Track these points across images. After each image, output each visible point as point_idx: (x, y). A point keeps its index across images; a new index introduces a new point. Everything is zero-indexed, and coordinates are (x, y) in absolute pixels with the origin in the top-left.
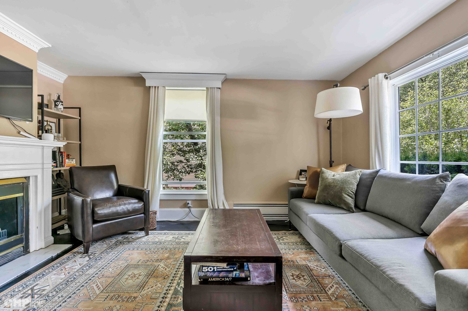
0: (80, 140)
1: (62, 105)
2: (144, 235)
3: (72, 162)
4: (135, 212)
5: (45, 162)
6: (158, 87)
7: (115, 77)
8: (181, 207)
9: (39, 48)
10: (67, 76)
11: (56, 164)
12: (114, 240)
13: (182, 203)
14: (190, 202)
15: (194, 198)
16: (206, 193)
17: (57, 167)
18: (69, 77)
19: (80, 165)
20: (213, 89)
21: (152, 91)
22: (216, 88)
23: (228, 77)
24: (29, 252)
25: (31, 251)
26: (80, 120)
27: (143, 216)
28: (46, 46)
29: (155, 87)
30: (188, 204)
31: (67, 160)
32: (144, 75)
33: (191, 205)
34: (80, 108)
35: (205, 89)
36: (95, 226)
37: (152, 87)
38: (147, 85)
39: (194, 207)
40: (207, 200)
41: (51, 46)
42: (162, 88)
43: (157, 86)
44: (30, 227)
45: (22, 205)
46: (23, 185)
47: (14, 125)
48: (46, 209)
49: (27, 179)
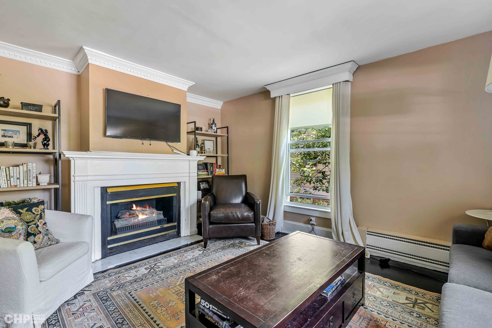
0: (228, 154)
1: (216, 126)
2: (256, 244)
3: (221, 171)
4: (245, 220)
5: (191, 172)
6: (282, 96)
7: (252, 95)
8: (305, 223)
9: (187, 88)
10: (222, 102)
11: (208, 173)
12: (232, 242)
13: (306, 218)
14: (313, 219)
15: (317, 214)
16: (330, 211)
17: (208, 175)
18: (224, 102)
19: (228, 174)
20: (339, 84)
21: (277, 101)
22: (343, 82)
23: (360, 64)
24: (180, 236)
25: (181, 236)
26: (228, 137)
27: (253, 225)
28: (192, 85)
29: (279, 96)
30: (311, 220)
31: (217, 170)
32: (268, 88)
33: (315, 222)
34: (227, 127)
35: (331, 86)
36: (211, 226)
37: (277, 97)
38: (272, 96)
39: (318, 225)
40: (331, 219)
41: (194, 83)
42: (286, 96)
43: (280, 95)
44: (181, 219)
45: (175, 202)
46: (176, 188)
47: (169, 146)
48: (191, 207)
49: (179, 183)
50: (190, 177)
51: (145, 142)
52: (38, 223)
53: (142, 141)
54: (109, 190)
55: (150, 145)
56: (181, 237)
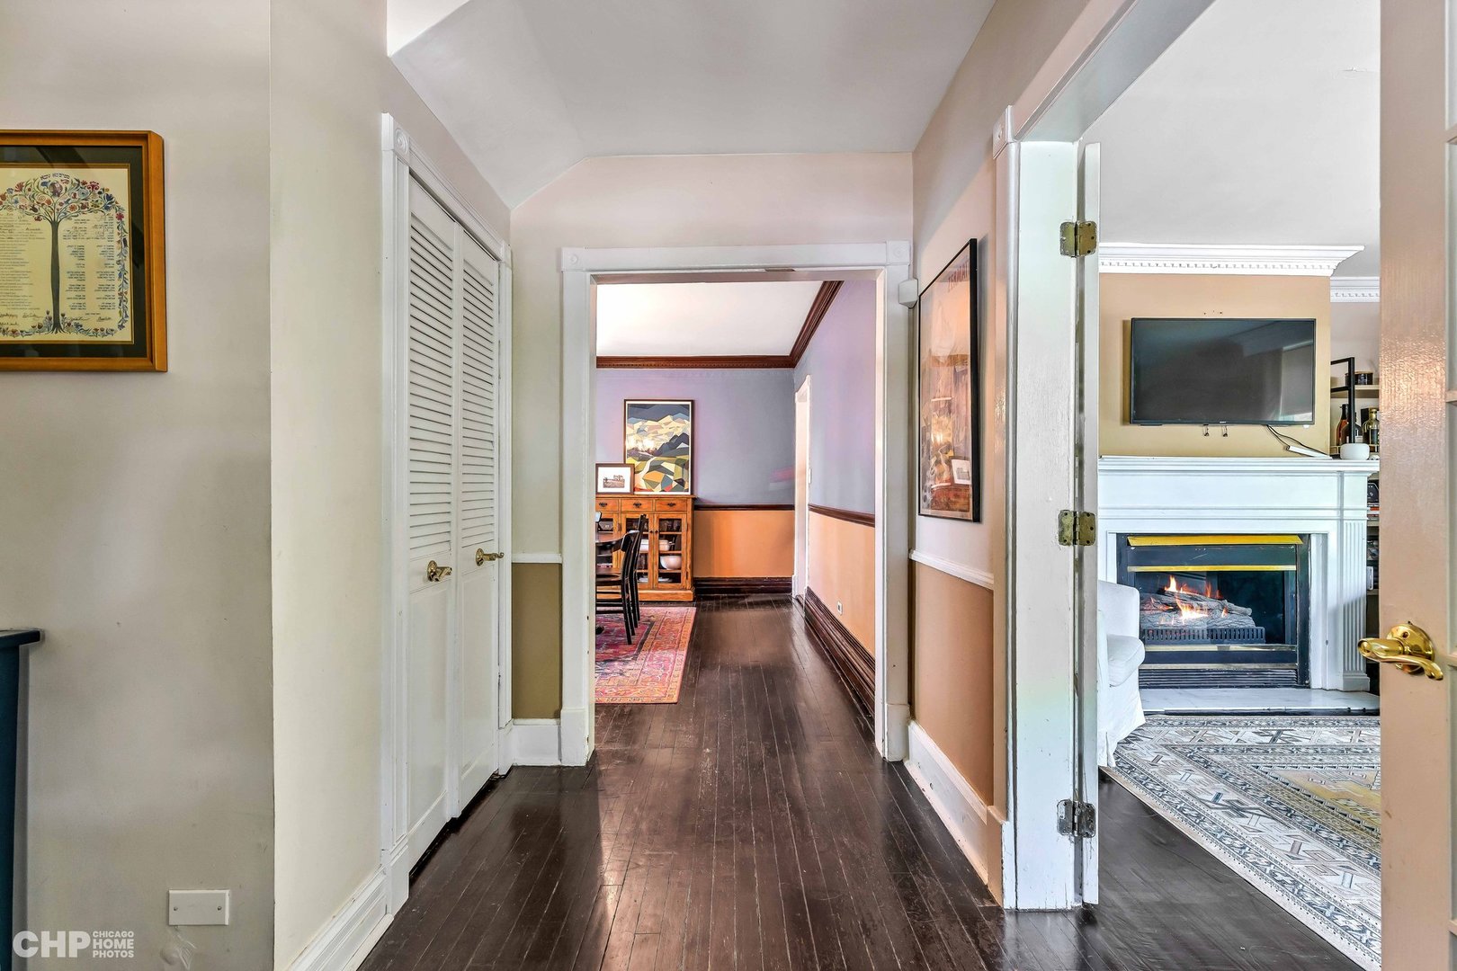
5: (1345, 506)
9: (1333, 266)
25: (1313, 685)
28: (1351, 254)
41: (1362, 248)
44: (1312, 637)
45: (1294, 589)
46: (1298, 550)
47: (1277, 435)
48: (1348, 609)
49: (1305, 537)
50: (1341, 520)
51: (1213, 429)
53: (1204, 428)
54: (1134, 542)
55: (1225, 435)
56: (1309, 688)
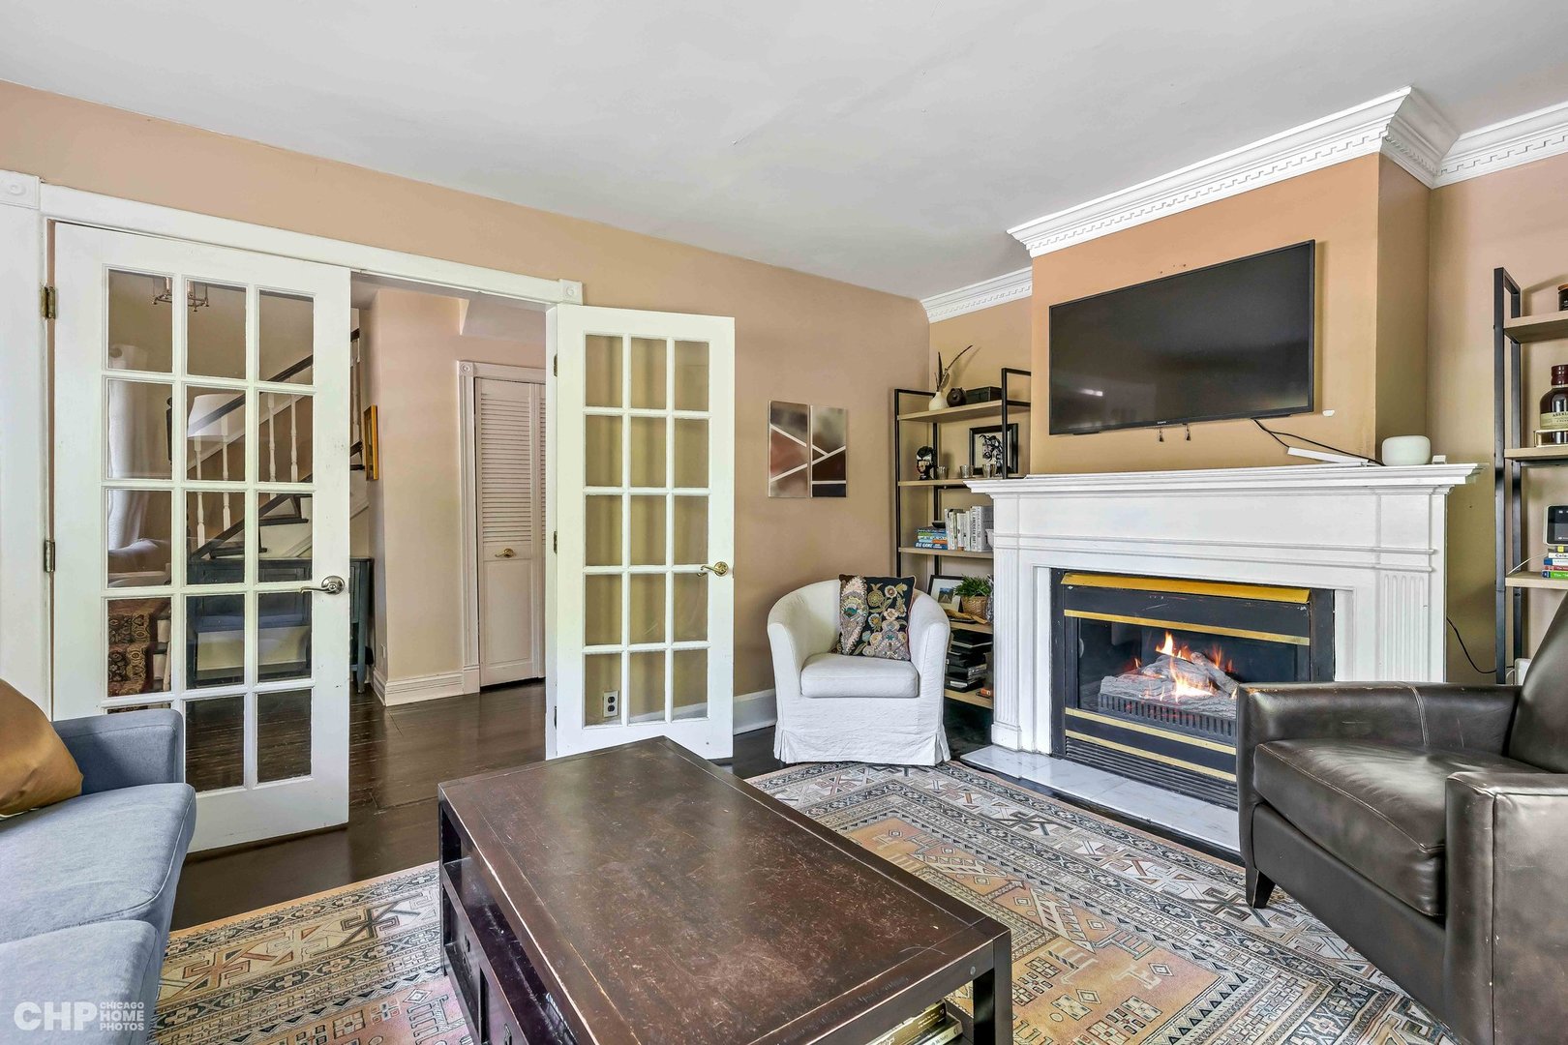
5: (1383, 545)
28: (1396, 106)
47: (1271, 433)
50: (1377, 568)
51: (1170, 431)
52: (885, 614)
53: (1158, 430)
54: (1067, 580)
55: (1188, 438)
